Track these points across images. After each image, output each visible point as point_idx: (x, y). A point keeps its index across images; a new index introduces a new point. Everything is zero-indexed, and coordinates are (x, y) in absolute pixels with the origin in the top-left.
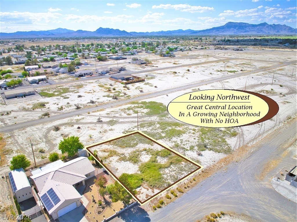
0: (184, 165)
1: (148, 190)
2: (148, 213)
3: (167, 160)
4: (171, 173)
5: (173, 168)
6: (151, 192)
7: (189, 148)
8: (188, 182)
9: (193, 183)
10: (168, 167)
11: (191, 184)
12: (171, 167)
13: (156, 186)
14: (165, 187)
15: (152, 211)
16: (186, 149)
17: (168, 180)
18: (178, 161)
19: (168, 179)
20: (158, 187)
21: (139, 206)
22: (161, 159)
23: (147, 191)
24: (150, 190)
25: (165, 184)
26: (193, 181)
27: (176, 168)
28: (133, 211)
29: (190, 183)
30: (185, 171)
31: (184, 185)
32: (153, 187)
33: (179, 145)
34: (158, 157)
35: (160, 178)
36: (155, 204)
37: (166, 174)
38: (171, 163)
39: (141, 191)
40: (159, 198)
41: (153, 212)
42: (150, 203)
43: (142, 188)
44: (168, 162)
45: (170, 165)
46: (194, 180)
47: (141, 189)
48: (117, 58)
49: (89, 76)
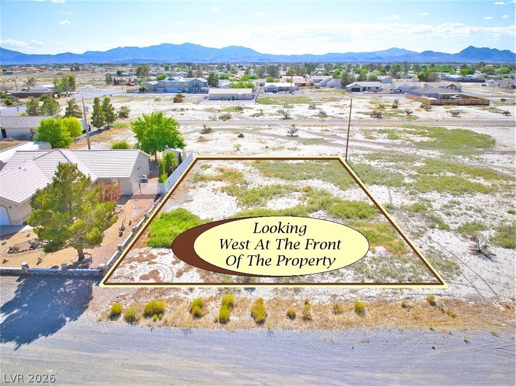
2: (85, 314)
6: (176, 271)
7: (456, 226)
15: (100, 316)
16: (441, 225)
21: (94, 285)
23: (170, 264)
28: (65, 287)
33: (429, 209)
39: (159, 256)
41: (95, 320)
42: (128, 294)
46: (358, 309)
47: (163, 254)
48: (461, 79)
49: (372, 92)
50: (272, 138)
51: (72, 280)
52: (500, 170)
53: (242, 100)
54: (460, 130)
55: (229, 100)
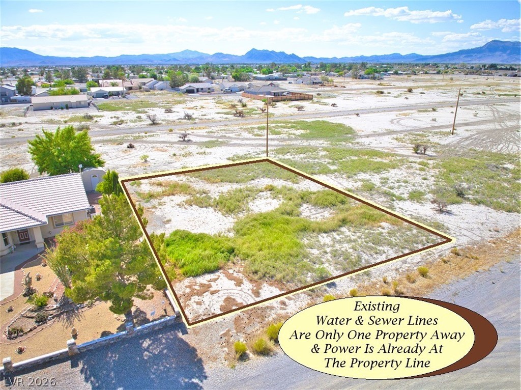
0: (386, 231)
1: (239, 283)
2: (208, 368)
3: (331, 214)
4: (338, 246)
5: (348, 233)
6: (250, 292)
7: (406, 196)
8: (398, 277)
9: (417, 283)
10: (331, 231)
11: (413, 286)
12: (342, 233)
13: (272, 277)
14: (306, 281)
15: (226, 363)
16: (395, 197)
17: (323, 263)
18: (368, 219)
19: (324, 260)
20: (281, 281)
21: (180, 335)
22: (312, 210)
23: (234, 287)
24: (247, 286)
25: (310, 274)
26: (421, 277)
27: (358, 234)
28: (147, 349)
29: (406, 282)
30: (390, 244)
31: (382, 286)
32: (261, 278)
33: (376, 187)
34: (305, 206)
35: (296, 256)
36: (249, 337)
37: (321, 247)
38: (344, 222)
39: (212, 283)
40: (274, 316)
41: (228, 368)
42: (229, 331)
43: (222, 276)
44: (333, 218)
45: (340, 226)
46: (424, 274)
47: (215, 280)
48: (268, 78)
49: (206, 93)
50: (168, 145)
51: (148, 340)
52: (380, 149)
53: (77, 108)
54: (318, 121)
55: (62, 109)
